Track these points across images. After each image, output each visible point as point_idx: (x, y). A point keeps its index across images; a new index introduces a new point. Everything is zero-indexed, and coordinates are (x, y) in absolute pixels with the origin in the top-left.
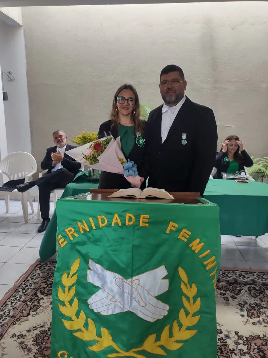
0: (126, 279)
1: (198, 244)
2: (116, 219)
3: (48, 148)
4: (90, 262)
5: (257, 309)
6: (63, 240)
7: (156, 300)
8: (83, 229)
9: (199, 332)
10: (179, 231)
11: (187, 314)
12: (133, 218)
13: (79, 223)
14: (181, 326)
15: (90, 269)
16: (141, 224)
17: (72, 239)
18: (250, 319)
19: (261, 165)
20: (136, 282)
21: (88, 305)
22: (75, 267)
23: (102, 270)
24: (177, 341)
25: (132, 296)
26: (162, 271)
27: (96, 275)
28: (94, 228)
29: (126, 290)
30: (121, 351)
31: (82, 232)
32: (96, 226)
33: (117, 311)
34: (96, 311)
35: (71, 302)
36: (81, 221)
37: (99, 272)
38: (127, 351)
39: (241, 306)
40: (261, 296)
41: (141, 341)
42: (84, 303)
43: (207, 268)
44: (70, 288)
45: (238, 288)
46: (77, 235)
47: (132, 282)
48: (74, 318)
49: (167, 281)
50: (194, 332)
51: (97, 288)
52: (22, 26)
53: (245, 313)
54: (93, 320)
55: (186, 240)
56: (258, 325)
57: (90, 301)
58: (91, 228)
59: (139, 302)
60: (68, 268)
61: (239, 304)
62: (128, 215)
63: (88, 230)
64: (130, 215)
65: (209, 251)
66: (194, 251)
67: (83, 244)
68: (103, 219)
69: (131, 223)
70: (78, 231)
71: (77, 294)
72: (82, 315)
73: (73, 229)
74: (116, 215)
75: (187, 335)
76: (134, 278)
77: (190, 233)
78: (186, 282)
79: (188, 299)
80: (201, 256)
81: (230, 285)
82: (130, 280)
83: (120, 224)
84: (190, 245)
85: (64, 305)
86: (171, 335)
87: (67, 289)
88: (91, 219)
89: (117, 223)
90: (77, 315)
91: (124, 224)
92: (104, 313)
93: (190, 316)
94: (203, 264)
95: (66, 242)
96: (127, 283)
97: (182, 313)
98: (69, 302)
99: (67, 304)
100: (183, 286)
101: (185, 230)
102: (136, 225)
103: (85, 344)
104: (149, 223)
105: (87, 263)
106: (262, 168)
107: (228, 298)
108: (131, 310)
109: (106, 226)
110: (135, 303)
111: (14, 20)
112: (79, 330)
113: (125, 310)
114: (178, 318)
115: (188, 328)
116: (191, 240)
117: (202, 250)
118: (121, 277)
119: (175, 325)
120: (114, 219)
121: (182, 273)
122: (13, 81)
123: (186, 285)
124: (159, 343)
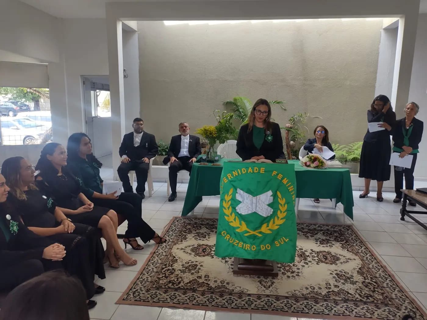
0: (254, 197)
1: (286, 180)
2: (250, 170)
3: (173, 136)
4: (238, 189)
5: (326, 241)
6: (226, 179)
7: (267, 206)
8: (235, 174)
9: (287, 220)
10: (278, 174)
11: (281, 212)
12: (258, 169)
13: (233, 172)
14: (278, 218)
15: (237, 193)
16: (261, 172)
17: (230, 179)
18: (321, 245)
19: (345, 152)
20: (258, 198)
21: (236, 210)
22: (230, 193)
23: (243, 193)
24: (277, 225)
25: (256, 205)
26: (270, 193)
27: (240, 195)
28: (240, 174)
29: (254, 202)
30: (251, 231)
31: (235, 176)
32: (241, 173)
33: (250, 212)
34: (239, 213)
35: (229, 208)
36: (234, 171)
37: (241, 194)
38: (254, 231)
39: (316, 240)
40: (331, 236)
41: (260, 227)
42: (234, 208)
43: (290, 191)
44: (228, 201)
45: (316, 232)
46: (232, 177)
47: (257, 198)
48: (230, 215)
49: (272, 197)
50: (284, 220)
51: (240, 202)
52: (137, 31)
53: (319, 243)
54: (238, 217)
55: (280, 179)
56: (326, 247)
57: (237, 208)
58: (239, 174)
59: (259, 208)
60: (228, 192)
61: (315, 239)
62: (255, 168)
63: (237, 175)
64: (257, 168)
65: (290, 183)
66: (284, 184)
67: (234, 181)
68: (244, 170)
69: (257, 171)
70: (232, 175)
71: (231, 205)
72: (233, 215)
73: (231, 175)
74: (250, 168)
75: (281, 222)
76: (258, 196)
77: (282, 176)
78: (281, 198)
79: (281, 205)
80: (287, 186)
81: (311, 231)
82: (256, 197)
83: (252, 172)
84: (282, 181)
85: (226, 209)
86: (274, 223)
87: (227, 202)
88: (239, 170)
89: (250, 172)
90: (231, 214)
91: (253, 172)
92: (243, 214)
93: (282, 213)
94: (288, 189)
95: (227, 180)
96: (254, 199)
97: (279, 212)
98: (228, 208)
99: (227, 209)
100: (279, 200)
101: (280, 174)
102: (259, 172)
103: (234, 228)
104: (265, 171)
105: (237, 190)
106: (345, 154)
107: (308, 236)
108: (256, 212)
109: (245, 173)
110: (258, 208)
111: (131, 27)
112: (232, 222)
113: (253, 212)
114: (277, 215)
115: (282, 219)
116: (283, 179)
117: (287, 183)
118: (252, 196)
119: (276, 218)
120: (249, 170)
121: (279, 194)
122: (127, 78)
123: (280, 199)
124: (268, 228)
